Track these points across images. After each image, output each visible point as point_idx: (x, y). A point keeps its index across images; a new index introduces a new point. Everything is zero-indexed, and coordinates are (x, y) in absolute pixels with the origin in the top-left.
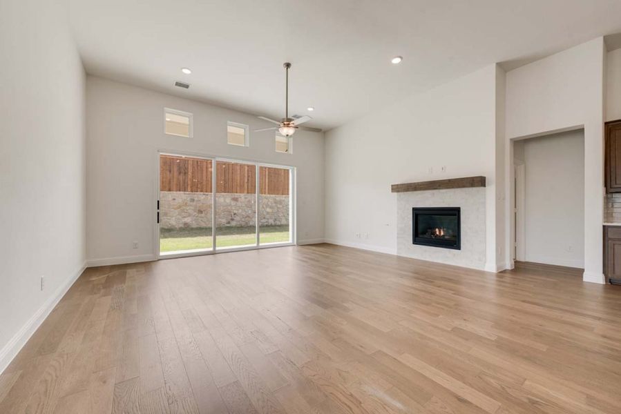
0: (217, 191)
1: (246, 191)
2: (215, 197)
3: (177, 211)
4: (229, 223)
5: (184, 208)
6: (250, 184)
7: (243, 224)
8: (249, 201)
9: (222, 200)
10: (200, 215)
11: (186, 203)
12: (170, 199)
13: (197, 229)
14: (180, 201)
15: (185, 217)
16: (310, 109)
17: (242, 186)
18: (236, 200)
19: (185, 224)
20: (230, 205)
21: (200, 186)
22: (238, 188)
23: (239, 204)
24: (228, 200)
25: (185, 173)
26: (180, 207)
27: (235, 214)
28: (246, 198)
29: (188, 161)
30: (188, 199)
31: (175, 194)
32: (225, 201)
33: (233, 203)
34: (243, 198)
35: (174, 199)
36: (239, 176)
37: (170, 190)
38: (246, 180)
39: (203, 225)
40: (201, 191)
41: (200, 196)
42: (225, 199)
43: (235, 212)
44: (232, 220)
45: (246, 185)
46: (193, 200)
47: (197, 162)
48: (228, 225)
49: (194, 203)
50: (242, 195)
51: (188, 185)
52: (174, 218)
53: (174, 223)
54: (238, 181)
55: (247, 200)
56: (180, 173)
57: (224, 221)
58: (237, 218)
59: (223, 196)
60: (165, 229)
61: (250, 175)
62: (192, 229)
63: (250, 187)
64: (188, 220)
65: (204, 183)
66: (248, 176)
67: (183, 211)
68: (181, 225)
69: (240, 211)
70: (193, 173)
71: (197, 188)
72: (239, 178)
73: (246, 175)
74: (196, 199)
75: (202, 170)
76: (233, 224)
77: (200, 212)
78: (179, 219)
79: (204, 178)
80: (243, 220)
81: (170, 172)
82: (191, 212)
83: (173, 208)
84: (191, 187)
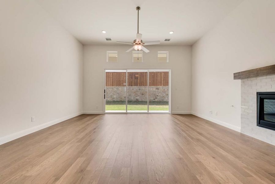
0: (150, 85)
1: (163, 85)
2: (148, 88)
3: (134, 94)
4: (154, 99)
5: (136, 92)
6: (165, 81)
7: (161, 100)
8: (164, 90)
9: (152, 89)
10: (143, 96)
12: (132, 89)
13: (141, 102)
15: (136, 97)
16: (171, 33)
17: (161, 83)
18: (158, 89)
20: (155, 91)
21: (143, 83)
22: (159, 84)
23: (159, 91)
24: (154, 89)
26: (135, 92)
27: (157, 96)
28: (163, 88)
30: (138, 89)
32: (153, 90)
33: (157, 90)
34: (161, 88)
36: (159, 78)
37: (132, 86)
38: (163, 80)
39: (144, 100)
40: (143, 86)
41: (143, 88)
42: (153, 89)
43: (158, 94)
44: (156, 98)
45: (163, 82)
46: (140, 90)
48: (154, 101)
49: (140, 91)
50: (161, 87)
53: (132, 99)
54: (159, 80)
55: (163, 89)
56: (135, 79)
57: (152, 99)
58: (158, 98)
59: (152, 87)
60: (129, 101)
61: (165, 77)
62: (139, 102)
63: (165, 83)
64: (138, 98)
65: (144, 82)
66: (164, 77)
67: (136, 94)
68: (135, 100)
69: (160, 94)
72: (159, 79)
73: (163, 77)
74: (141, 89)
75: (144, 77)
76: (156, 100)
77: (143, 94)
78: (134, 97)
79: (144, 79)
80: (161, 98)
81: (132, 78)
82: (139, 94)
83: (133, 93)
84: (139, 84)
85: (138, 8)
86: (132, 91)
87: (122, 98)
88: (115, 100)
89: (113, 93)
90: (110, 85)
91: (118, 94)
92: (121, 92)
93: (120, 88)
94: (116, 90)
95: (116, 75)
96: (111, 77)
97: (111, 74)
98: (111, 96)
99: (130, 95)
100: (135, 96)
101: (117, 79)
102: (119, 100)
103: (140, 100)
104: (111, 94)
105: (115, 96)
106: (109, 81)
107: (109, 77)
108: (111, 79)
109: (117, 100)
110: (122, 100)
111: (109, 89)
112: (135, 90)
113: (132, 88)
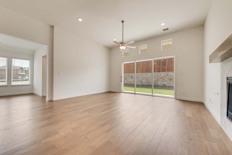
3: (161, 80)
5: (164, 78)
11: (165, 76)
14: (163, 75)
15: (164, 82)
19: (164, 84)
25: (165, 65)
26: (162, 78)
29: (166, 60)
30: (166, 75)
31: (161, 73)
35: (160, 75)
37: (159, 72)
47: (170, 59)
51: (166, 69)
52: (160, 82)
53: (160, 84)
56: (163, 65)
60: (156, 85)
62: (166, 86)
64: (165, 83)
68: (162, 85)
70: (168, 64)
71: (170, 70)
74: (169, 75)
81: (159, 65)
82: (167, 80)
83: (160, 78)
84: (167, 70)
85: (123, 22)
86: (160, 77)
87: (149, 83)
88: (144, 84)
89: (142, 78)
90: (141, 72)
91: (147, 79)
92: (149, 77)
93: (149, 74)
94: (145, 76)
95: (145, 63)
96: (141, 65)
97: (141, 63)
98: (141, 81)
99: (157, 80)
100: (162, 82)
101: (146, 67)
102: (147, 84)
103: (168, 85)
104: (141, 79)
105: (144, 81)
106: (140, 69)
107: (140, 65)
108: (141, 67)
109: (146, 84)
110: (150, 85)
111: (140, 75)
112: (162, 75)
113: (159, 74)
